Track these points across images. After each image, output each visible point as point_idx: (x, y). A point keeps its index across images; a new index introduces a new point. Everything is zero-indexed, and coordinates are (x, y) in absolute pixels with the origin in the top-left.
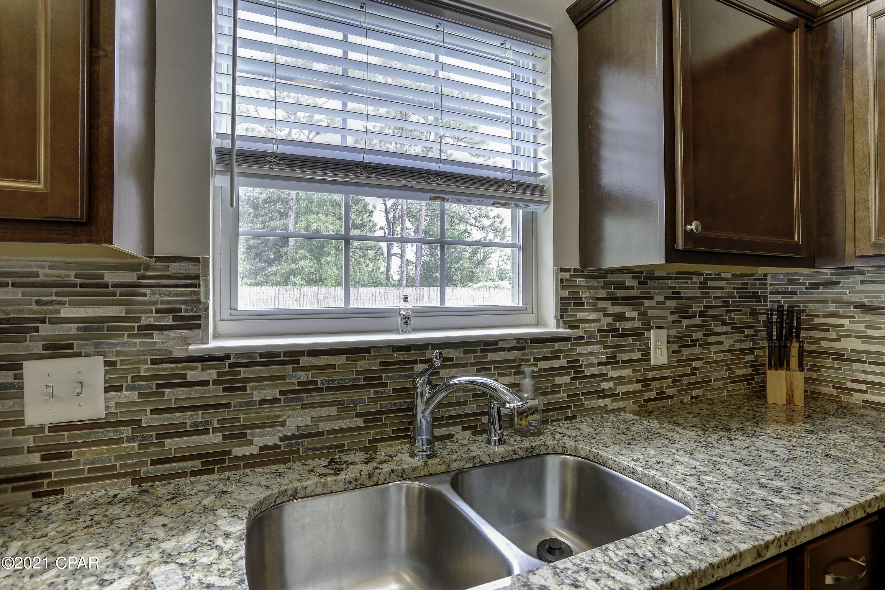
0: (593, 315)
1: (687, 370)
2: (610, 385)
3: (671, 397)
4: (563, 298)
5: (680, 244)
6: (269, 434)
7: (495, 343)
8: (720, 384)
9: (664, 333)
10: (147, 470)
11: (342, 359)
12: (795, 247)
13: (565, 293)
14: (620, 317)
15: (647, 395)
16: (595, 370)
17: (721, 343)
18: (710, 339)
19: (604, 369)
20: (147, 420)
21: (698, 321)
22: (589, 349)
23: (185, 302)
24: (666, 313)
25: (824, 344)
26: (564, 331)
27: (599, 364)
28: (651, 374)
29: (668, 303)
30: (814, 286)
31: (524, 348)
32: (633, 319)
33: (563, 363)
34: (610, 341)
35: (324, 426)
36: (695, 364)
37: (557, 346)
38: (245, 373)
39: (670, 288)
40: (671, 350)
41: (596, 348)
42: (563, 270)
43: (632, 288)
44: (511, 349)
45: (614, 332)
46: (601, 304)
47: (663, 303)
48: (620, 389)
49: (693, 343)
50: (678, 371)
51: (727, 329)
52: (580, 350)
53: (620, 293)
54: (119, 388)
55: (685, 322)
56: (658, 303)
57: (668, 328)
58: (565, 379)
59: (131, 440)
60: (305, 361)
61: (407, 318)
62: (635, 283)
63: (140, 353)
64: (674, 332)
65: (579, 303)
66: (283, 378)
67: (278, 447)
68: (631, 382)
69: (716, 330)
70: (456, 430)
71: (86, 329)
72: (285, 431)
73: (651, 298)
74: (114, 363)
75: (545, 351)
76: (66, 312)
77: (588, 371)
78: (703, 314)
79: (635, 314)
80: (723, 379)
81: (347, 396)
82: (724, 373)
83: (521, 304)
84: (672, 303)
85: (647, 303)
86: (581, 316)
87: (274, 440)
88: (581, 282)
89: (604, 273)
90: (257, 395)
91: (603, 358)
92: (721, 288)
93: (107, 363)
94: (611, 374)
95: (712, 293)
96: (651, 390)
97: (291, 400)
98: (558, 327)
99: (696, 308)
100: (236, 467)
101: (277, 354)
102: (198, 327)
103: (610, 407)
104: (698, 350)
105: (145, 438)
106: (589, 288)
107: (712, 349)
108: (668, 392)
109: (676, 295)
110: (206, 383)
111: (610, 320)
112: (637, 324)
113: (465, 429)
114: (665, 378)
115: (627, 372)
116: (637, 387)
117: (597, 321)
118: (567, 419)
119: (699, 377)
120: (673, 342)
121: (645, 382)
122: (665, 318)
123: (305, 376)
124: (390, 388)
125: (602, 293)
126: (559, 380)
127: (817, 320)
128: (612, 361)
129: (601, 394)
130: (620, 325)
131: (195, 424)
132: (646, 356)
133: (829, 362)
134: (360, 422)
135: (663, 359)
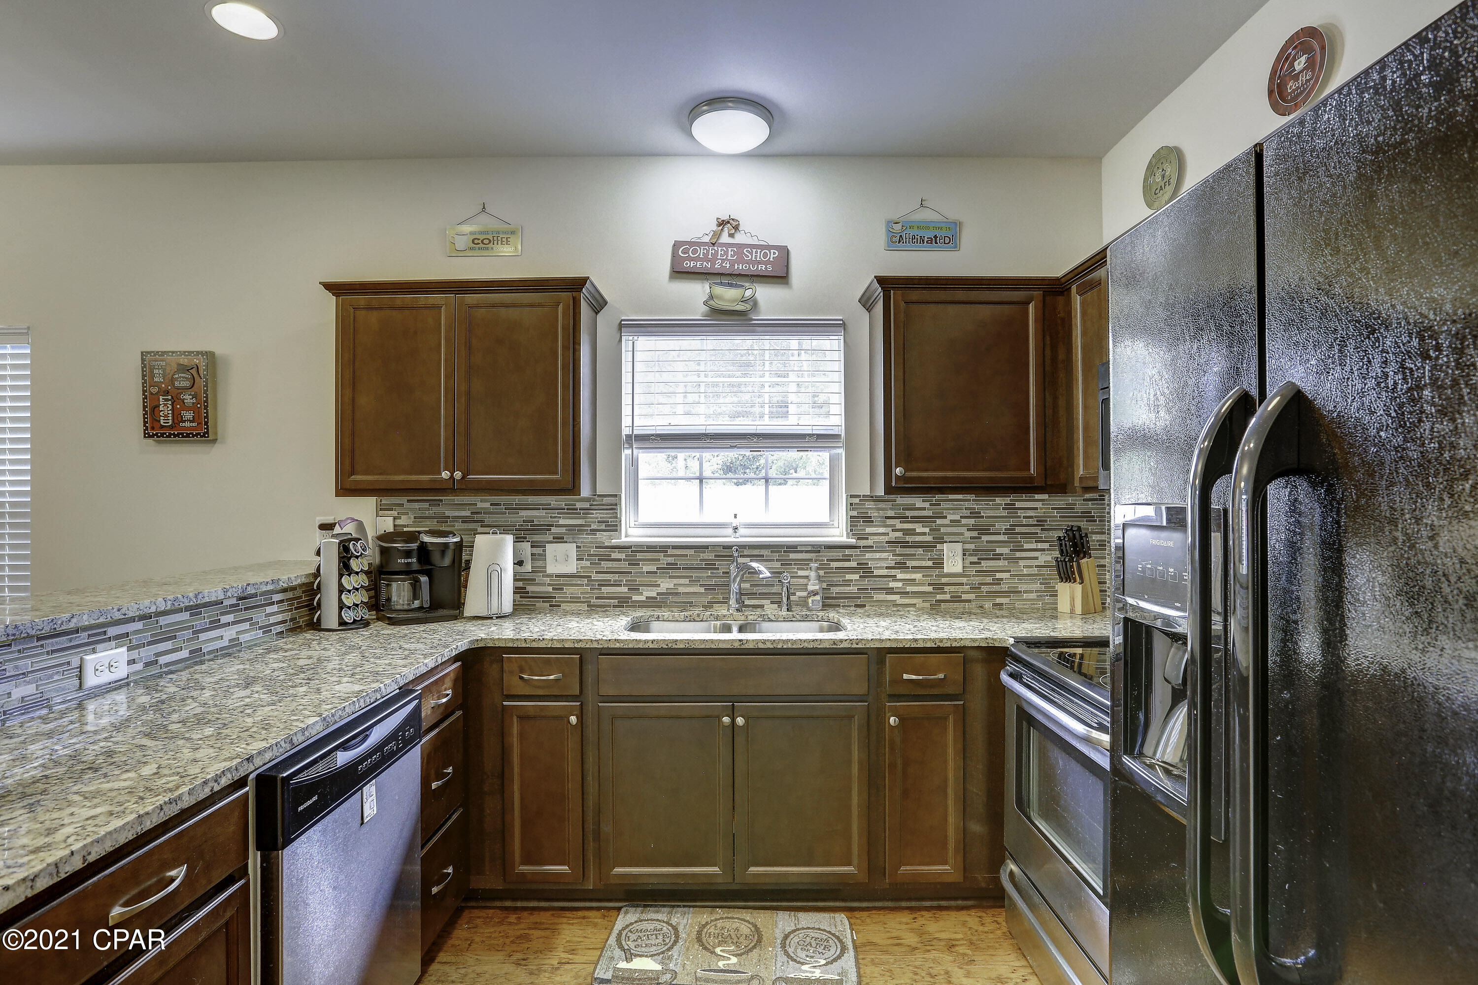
0: (882, 530)
1: (989, 580)
2: (900, 584)
3: (969, 601)
4: (851, 517)
6: (651, 591)
7: (796, 547)
8: (1033, 596)
9: (959, 547)
10: (594, 601)
11: (692, 552)
13: (855, 513)
14: (910, 532)
15: (939, 597)
16: (884, 572)
17: (1037, 558)
18: (1018, 554)
19: (893, 572)
20: (594, 576)
21: (1003, 538)
22: (878, 555)
23: (611, 518)
24: (963, 530)
26: (852, 541)
27: (887, 568)
28: (944, 580)
29: (964, 521)
31: (818, 552)
32: (924, 534)
33: (853, 564)
34: (898, 550)
35: (681, 590)
36: (998, 575)
37: (847, 552)
38: (639, 556)
39: (966, 509)
40: (967, 562)
41: (884, 555)
42: (852, 496)
43: (924, 509)
44: (807, 552)
45: (905, 545)
46: (889, 522)
47: (959, 521)
48: (910, 589)
49: (998, 557)
50: (977, 580)
51: (1046, 546)
52: (868, 555)
53: (909, 513)
54: (582, 559)
55: (985, 538)
56: (953, 521)
57: (964, 543)
58: (856, 577)
59: (587, 585)
60: (670, 551)
61: (735, 529)
63: (592, 543)
64: (971, 547)
65: (868, 520)
66: (659, 560)
67: (656, 598)
68: (923, 584)
69: (1026, 546)
70: (766, 602)
71: (569, 530)
72: (659, 590)
73: (945, 517)
74: (580, 547)
75: (838, 554)
76: (562, 522)
77: (876, 572)
78: (1010, 532)
79: (927, 530)
80: (1037, 591)
81: (695, 574)
82: (1037, 586)
84: (972, 521)
85: (939, 521)
86: (869, 530)
87: (654, 594)
88: (870, 505)
90: (646, 569)
91: (892, 564)
92: (1036, 509)
93: (577, 547)
94: (899, 576)
95: (1021, 513)
96: (945, 593)
97: (663, 573)
98: (848, 537)
99: (1002, 526)
100: (634, 606)
101: (655, 547)
102: (617, 531)
103: (898, 602)
104: (1003, 563)
105: (593, 585)
106: (879, 509)
107: (1022, 563)
108: (964, 597)
109: (975, 515)
110: (620, 560)
111: (900, 534)
112: (929, 538)
113: (772, 603)
114: (962, 584)
115: (918, 576)
116: (930, 589)
117: (887, 534)
118: (857, 606)
119: (1004, 587)
120: (971, 555)
121: (939, 587)
122: (962, 534)
123: (671, 560)
124: (721, 571)
125: (891, 513)
126: (848, 577)
128: (901, 566)
129: (891, 591)
130: (908, 538)
131: (615, 581)
132: (938, 564)
134: (702, 590)
135: (959, 569)
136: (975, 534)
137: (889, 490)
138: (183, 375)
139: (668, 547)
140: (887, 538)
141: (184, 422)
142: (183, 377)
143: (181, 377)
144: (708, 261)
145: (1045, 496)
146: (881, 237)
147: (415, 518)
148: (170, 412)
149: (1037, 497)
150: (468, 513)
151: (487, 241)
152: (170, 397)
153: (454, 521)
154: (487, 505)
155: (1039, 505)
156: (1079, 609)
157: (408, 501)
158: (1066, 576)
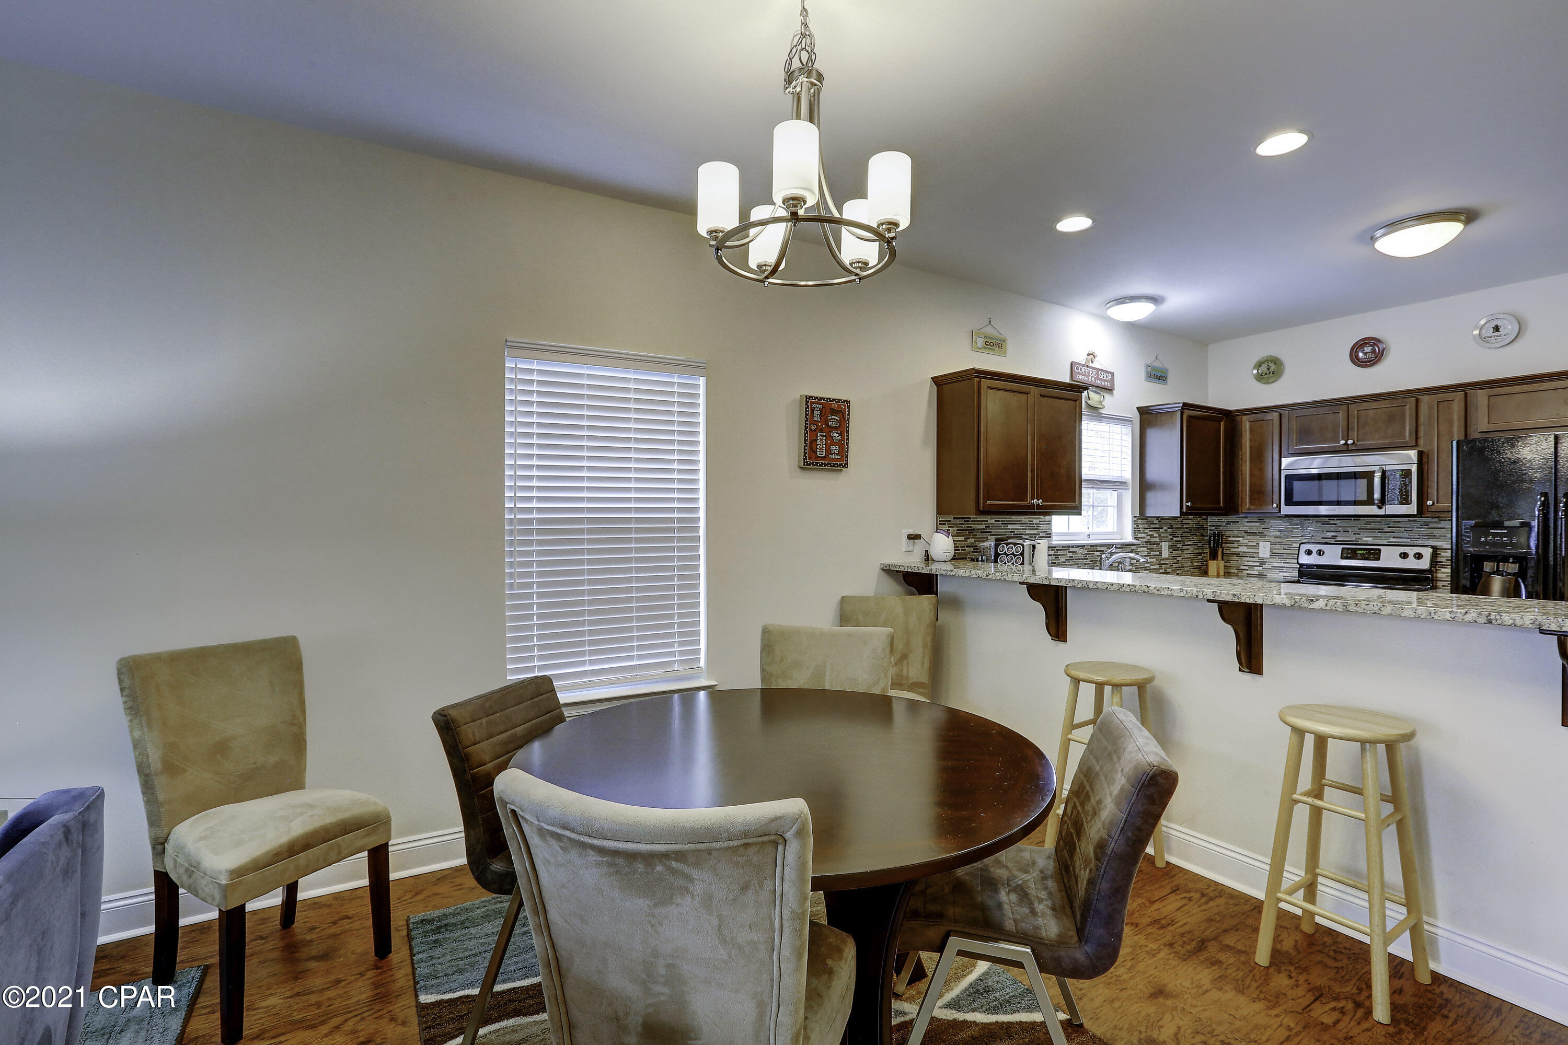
0: (1143, 535)
1: (1175, 561)
2: (1149, 565)
5: (1184, 510)
9: (1167, 543)
12: (1220, 509)
13: (1135, 526)
14: (1152, 536)
17: (1188, 549)
18: (1184, 547)
21: (1179, 539)
22: (1142, 549)
24: (1168, 535)
25: (1232, 549)
26: (1135, 542)
28: (1162, 562)
29: (1169, 530)
30: (1228, 523)
31: (1122, 548)
32: (1156, 537)
34: (1149, 547)
36: (1178, 559)
37: (1132, 547)
38: (1059, 552)
39: (1170, 523)
40: (1169, 552)
41: (1145, 549)
42: (1135, 517)
43: (1157, 524)
44: (1119, 546)
45: (1150, 543)
46: (1147, 531)
47: (1167, 530)
48: (1152, 567)
49: (1178, 549)
50: (1172, 562)
51: (1191, 543)
52: (1138, 549)
53: (1152, 526)
55: (1175, 539)
56: (1165, 530)
60: (1071, 549)
61: (1089, 535)
62: (1157, 522)
64: (1171, 544)
65: (1139, 530)
66: (1066, 555)
68: (1155, 565)
69: (1186, 543)
73: (1162, 528)
75: (1128, 549)
78: (1182, 536)
79: (1157, 535)
80: (1189, 567)
82: (1190, 564)
83: (1115, 530)
85: (1162, 531)
86: (1139, 535)
88: (1140, 521)
89: (1147, 518)
91: (1146, 554)
94: (1149, 560)
95: (1185, 526)
96: (1162, 569)
98: (1132, 539)
99: (1180, 532)
102: (1050, 537)
104: (1179, 552)
106: (1142, 524)
107: (1185, 552)
108: (1168, 571)
109: (1172, 527)
111: (1149, 538)
112: (1157, 539)
114: (1167, 564)
115: (1154, 560)
116: (1157, 567)
117: (1144, 538)
119: (1180, 565)
120: (1170, 548)
121: (1160, 566)
122: (1167, 537)
123: (1071, 554)
125: (1147, 526)
127: (1229, 539)
128: (1149, 555)
129: (1145, 569)
130: (1152, 540)
132: (1160, 554)
133: (1235, 558)
135: (1167, 556)
136: (1171, 537)
137: (1182, 513)
138: (835, 417)
139: (1069, 547)
140: (1144, 540)
141: (832, 454)
142: (835, 419)
143: (833, 419)
144: (1086, 376)
145: (1192, 517)
146: (1143, 374)
147: (957, 530)
148: (824, 446)
149: (1190, 517)
150: (983, 527)
151: (992, 344)
152: (825, 434)
153: (977, 532)
154: (993, 521)
155: (1190, 522)
156: (1222, 573)
157: (954, 518)
158: (1214, 556)
